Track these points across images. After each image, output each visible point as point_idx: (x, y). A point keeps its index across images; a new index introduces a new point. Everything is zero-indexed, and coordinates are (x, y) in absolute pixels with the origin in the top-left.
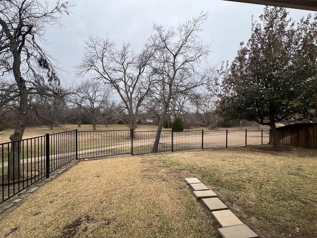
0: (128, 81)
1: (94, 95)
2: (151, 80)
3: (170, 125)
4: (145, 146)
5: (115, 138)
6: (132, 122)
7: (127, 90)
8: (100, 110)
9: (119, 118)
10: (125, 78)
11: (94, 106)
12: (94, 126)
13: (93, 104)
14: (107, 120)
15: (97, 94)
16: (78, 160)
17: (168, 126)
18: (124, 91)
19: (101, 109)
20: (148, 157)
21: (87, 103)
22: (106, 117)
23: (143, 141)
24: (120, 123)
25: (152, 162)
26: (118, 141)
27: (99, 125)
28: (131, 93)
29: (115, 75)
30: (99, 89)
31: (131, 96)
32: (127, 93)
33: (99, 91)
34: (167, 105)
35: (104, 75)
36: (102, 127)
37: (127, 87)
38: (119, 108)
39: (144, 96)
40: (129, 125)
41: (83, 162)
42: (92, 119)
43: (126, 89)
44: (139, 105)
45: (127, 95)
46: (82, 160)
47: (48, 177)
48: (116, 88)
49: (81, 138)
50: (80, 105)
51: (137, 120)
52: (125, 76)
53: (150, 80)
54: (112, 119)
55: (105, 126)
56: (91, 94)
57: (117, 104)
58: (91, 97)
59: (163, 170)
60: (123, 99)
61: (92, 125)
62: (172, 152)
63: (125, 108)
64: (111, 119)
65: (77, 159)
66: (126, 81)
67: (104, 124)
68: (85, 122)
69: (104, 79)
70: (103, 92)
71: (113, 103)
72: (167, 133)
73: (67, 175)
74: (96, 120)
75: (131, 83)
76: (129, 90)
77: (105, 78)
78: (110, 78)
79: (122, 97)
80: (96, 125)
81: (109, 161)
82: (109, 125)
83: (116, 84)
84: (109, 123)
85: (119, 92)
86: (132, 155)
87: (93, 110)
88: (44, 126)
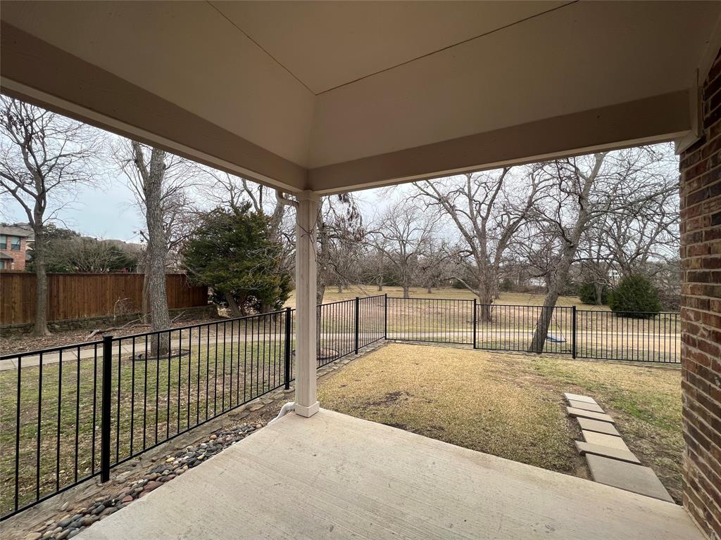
0: (476, 192)
1: (407, 229)
2: (536, 182)
3: (603, 297)
4: (516, 342)
5: (448, 317)
6: (485, 284)
7: (475, 213)
8: (416, 258)
9: (454, 275)
10: (469, 188)
11: (407, 251)
12: (405, 291)
13: (404, 247)
14: (430, 278)
15: (413, 225)
16: (387, 341)
17: (599, 300)
18: (467, 215)
19: (419, 257)
20: (506, 356)
21: (393, 247)
22: (429, 273)
23: (512, 330)
24: (459, 286)
25: (510, 364)
26: (452, 325)
27: (415, 289)
28: (485, 219)
29: (448, 184)
30: (415, 216)
31: (484, 226)
32: (473, 219)
33: (415, 219)
34: (572, 247)
35: (425, 189)
36: (421, 293)
37: (474, 205)
38: (457, 254)
39: (518, 221)
40: (478, 292)
41: (395, 344)
42: (403, 276)
43: (471, 211)
44: (502, 245)
45: (475, 223)
46: (393, 341)
47: (356, 353)
48: (449, 212)
49: (391, 312)
50: (382, 250)
51: (501, 281)
52: (469, 183)
53: (534, 180)
54: (441, 276)
55: (427, 290)
56: (401, 228)
57: (452, 245)
58: (402, 233)
59: (528, 378)
60: (465, 234)
61: (402, 289)
62: (574, 357)
63: (468, 253)
64: (438, 277)
65: (386, 339)
66: (473, 193)
67: (424, 287)
68: (390, 281)
69: (426, 197)
70: (423, 222)
71: (444, 244)
72: (594, 317)
73: (376, 355)
74: (409, 279)
75: (485, 196)
76: (479, 212)
77: (428, 194)
78: (438, 193)
79: (462, 229)
80: (410, 289)
81: (432, 349)
82: (433, 290)
83: (450, 204)
84: (434, 286)
85: (456, 220)
86: (475, 348)
87: (405, 259)
88: (330, 287)
